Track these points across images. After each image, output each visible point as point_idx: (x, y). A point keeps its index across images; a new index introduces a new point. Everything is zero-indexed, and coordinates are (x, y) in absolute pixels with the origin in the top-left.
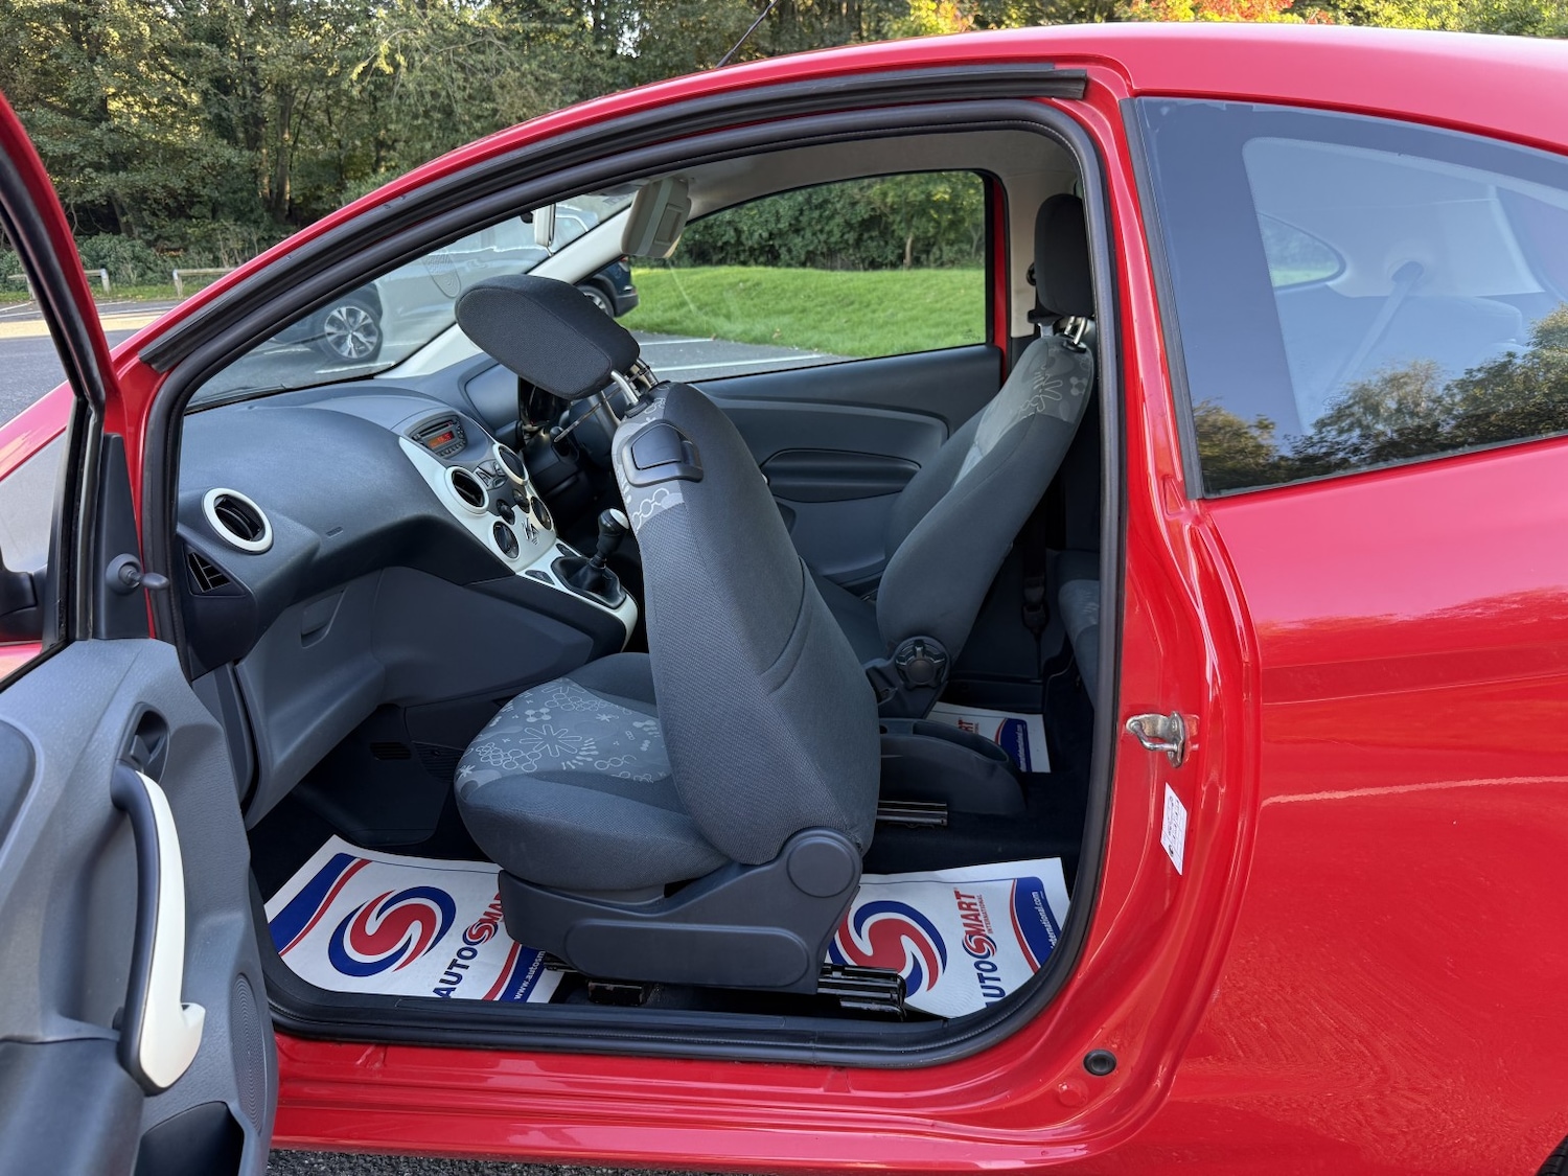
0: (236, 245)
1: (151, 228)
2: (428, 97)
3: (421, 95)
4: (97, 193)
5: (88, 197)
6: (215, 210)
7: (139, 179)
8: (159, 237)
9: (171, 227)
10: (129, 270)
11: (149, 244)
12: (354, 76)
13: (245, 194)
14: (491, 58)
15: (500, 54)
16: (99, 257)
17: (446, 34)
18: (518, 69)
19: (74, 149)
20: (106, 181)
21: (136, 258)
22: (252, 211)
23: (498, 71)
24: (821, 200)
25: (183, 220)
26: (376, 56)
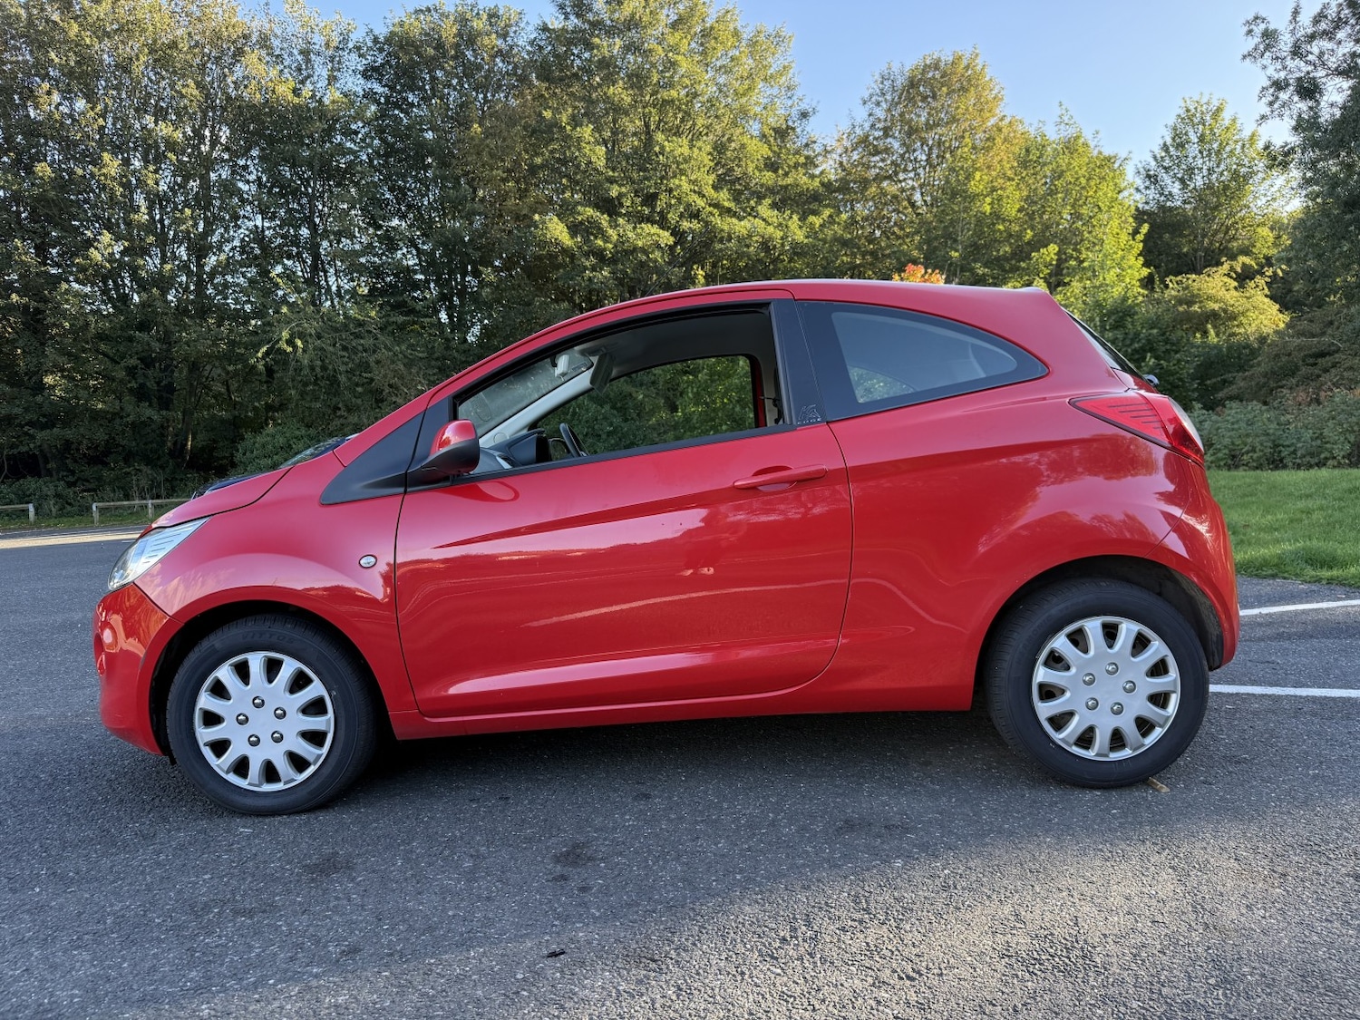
0: (144, 483)
1: (73, 473)
2: (318, 370)
3: (312, 368)
4: (32, 446)
5: (24, 449)
6: (128, 457)
7: (69, 434)
8: (79, 479)
9: (89, 472)
10: (52, 506)
11: (70, 485)
12: (260, 355)
13: (155, 445)
14: (368, 342)
15: (376, 339)
16: (25, 495)
17: (334, 324)
18: (390, 350)
19: (17, 411)
20: (41, 435)
21: (58, 496)
22: (158, 459)
23: (374, 352)
24: (628, 442)
25: (100, 467)
26: (278, 342)
